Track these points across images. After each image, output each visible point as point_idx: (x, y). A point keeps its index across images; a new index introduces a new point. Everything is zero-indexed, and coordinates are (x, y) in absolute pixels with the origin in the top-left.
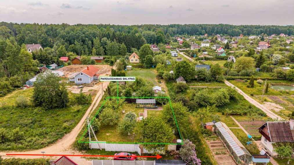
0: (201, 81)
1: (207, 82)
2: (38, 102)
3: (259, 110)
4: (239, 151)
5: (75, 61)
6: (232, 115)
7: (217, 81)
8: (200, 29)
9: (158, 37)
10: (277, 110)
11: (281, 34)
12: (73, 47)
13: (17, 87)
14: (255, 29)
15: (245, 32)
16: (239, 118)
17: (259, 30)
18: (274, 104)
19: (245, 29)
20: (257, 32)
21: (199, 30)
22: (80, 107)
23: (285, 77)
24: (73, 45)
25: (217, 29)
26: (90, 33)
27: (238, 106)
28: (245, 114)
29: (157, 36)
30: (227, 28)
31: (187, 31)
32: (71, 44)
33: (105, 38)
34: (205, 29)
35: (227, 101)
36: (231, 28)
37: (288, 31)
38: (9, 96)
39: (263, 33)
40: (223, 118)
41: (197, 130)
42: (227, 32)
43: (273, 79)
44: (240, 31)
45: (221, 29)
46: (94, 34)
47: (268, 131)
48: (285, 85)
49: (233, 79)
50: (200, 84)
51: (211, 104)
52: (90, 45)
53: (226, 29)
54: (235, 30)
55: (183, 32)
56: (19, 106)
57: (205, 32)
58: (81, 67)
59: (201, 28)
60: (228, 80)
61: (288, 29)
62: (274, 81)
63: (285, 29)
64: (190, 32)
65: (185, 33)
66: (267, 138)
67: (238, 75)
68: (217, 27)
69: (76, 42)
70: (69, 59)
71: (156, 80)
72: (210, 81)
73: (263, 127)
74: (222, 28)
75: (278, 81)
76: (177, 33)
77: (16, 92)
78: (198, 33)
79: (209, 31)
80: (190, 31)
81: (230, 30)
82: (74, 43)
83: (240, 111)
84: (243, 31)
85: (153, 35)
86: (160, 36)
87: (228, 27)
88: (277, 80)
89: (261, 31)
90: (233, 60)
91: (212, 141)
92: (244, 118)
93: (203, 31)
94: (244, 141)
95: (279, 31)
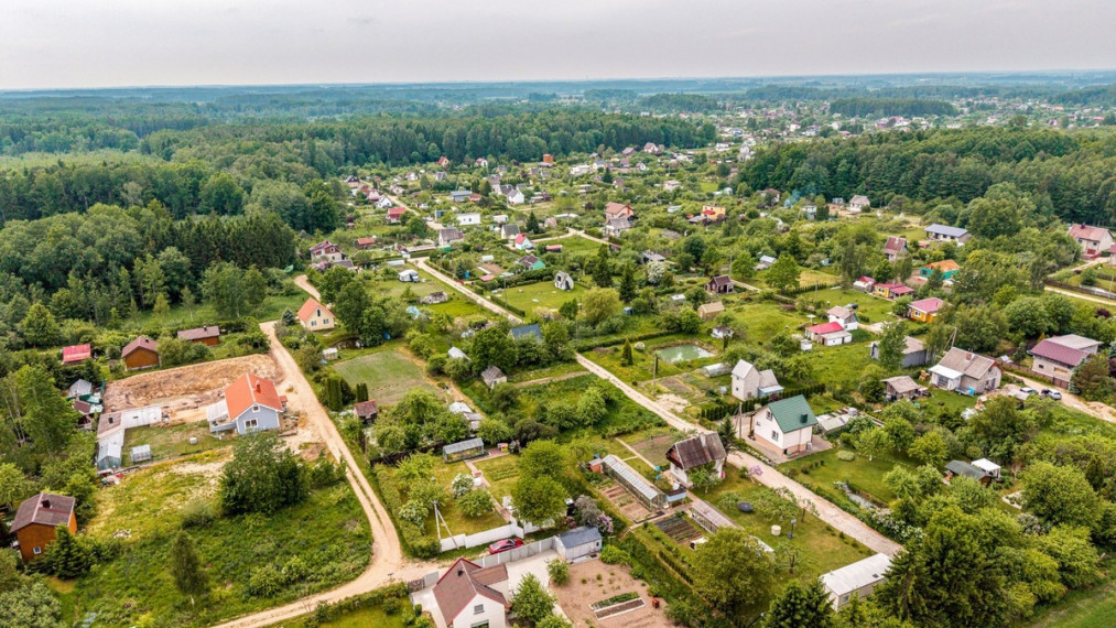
0: (531, 367)
1: (543, 367)
2: (238, 504)
3: (655, 415)
4: (650, 492)
5: (135, 357)
6: (618, 435)
7: (561, 360)
8: (421, 140)
9: (315, 204)
10: (680, 409)
11: (648, 144)
12: (68, 301)
14: (580, 133)
15: (555, 142)
16: (630, 438)
17: (590, 133)
18: (672, 397)
19: (553, 134)
20: (587, 142)
21: (419, 144)
23: (680, 325)
24: (64, 292)
25: (474, 136)
26: (115, 241)
27: (621, 415)
28: (636, 429)
29: (313, 200)
30: (504, 132)
31: (380, 150)
33: (171, 251)
34: (437, 139)
35: (604, 410)
36: (515, 134)
37: (663, 133)
39: (602, 145)
40: (607, 444)
41: (579, 478)
42: (504, 145)
43: (662, 335)
44: (542, 142)
45: (487, 138)
46: (125, 239)
47: (677, 455)
48: (682, 344)
49: (590, 349)
50: (532, 374)
51: (581, 424)
52: (126, 282)
53: (500, 138)
54: (526, 140)
55: (367, 155)
57: (438, 150)
58: (178, 377)
59: (421, 135)
60: (581, 351)
61: (662, 127)
62: (664, 339)
63: (655, 127)
64: (388, 152)
65: (372, 157)
66: (678, 465)
67: (596, 335)
68: (472, 131)
69: (72, 279)
70: (95, 351)
71: (434, 384)
72: (549, 363)
73: (671, 451)
74: (488, 132)
75: (670, 337)
76: (347, 159)
78: (415, 153)
79: (451, 146)
80: (389, 147)
81: (511, 140)
83: (626, 427)
84: (548, 140)
85: (299, 200)
86: (324, 201)
87: (505, 129)
88: (668, 334)
89: (596, 136)
90: (567, 283)
91: (608, 489)
92: (637, 437)
93: (430, 148)
94: (651, 477)
95: (641, 134)
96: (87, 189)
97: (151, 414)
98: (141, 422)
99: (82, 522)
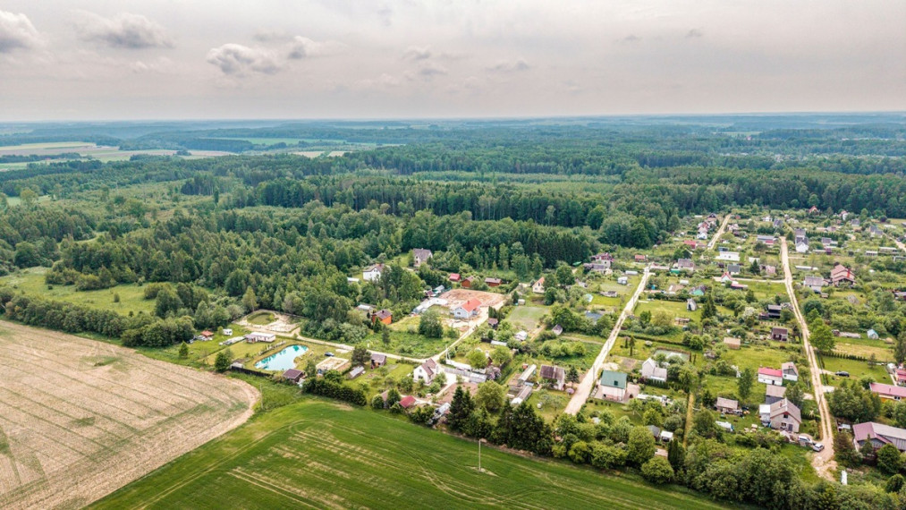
0: (581, 333)
1: (587, 335)
2: (422, 331)
5: (465, 283)
7: (599, 335)
8: (803, 191)
9: (634, 231)
10: (606, 369)
12: (470, 256)
13: (406, 313)
18: (615, 365)
22: (449, 339)
24: (470, 253)
26: (498, 235)
29: (633, 228)
30: (890, 190)
31: (764, 195)
32: (469, 249)
33: (518, 243)
38: (401, 321)
42: (886, 202)
45: (870, 194)
48: (682, 352)
50: (578, 335)
52: (494, 254)
53: (883, 195)
56: (409, 332)
58: (469, 293)
59: (805, 186)
64: (771, 198)
65: (756, 200)
68: (858, 187)
69: (475, 248)
70: (460, 278)
71: (537, 325)
72: (591, 334)
74: (872, 190)
76: (733, 200)
77: (406, 318)
78: (795, 201)
79: (828, 198)
80: (773, 194)
81: (895, 199)
82: (472, 250)
85: (625, 227)
86: (638, 229)
90: (690, 306)
94: (531, 376)
96: (537, 206)
97: (442, 301)
98: (437, 303)
99: (392, 322)
